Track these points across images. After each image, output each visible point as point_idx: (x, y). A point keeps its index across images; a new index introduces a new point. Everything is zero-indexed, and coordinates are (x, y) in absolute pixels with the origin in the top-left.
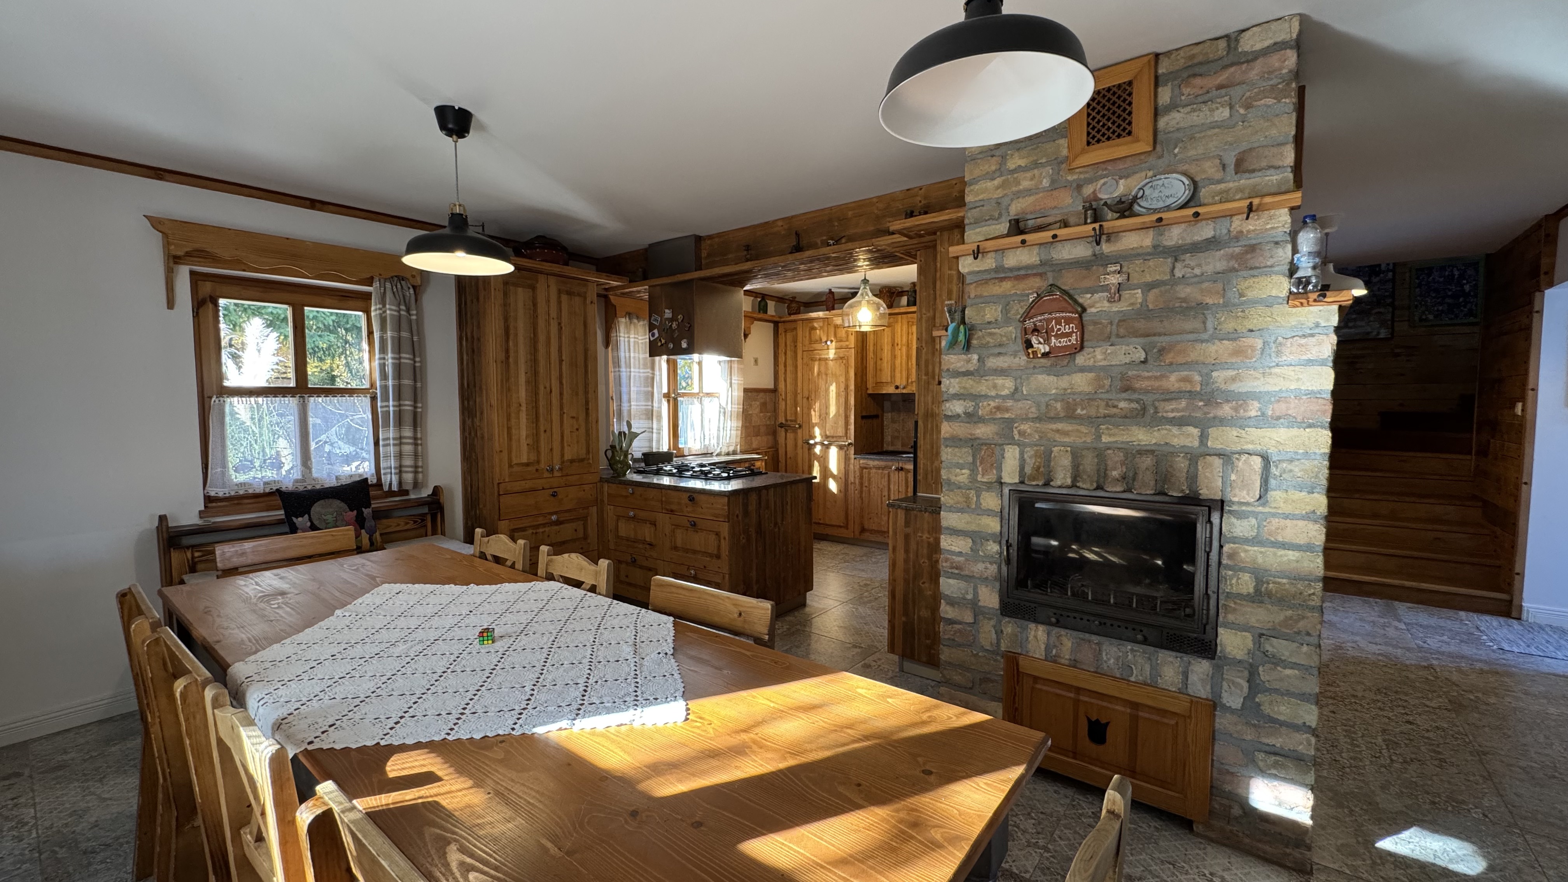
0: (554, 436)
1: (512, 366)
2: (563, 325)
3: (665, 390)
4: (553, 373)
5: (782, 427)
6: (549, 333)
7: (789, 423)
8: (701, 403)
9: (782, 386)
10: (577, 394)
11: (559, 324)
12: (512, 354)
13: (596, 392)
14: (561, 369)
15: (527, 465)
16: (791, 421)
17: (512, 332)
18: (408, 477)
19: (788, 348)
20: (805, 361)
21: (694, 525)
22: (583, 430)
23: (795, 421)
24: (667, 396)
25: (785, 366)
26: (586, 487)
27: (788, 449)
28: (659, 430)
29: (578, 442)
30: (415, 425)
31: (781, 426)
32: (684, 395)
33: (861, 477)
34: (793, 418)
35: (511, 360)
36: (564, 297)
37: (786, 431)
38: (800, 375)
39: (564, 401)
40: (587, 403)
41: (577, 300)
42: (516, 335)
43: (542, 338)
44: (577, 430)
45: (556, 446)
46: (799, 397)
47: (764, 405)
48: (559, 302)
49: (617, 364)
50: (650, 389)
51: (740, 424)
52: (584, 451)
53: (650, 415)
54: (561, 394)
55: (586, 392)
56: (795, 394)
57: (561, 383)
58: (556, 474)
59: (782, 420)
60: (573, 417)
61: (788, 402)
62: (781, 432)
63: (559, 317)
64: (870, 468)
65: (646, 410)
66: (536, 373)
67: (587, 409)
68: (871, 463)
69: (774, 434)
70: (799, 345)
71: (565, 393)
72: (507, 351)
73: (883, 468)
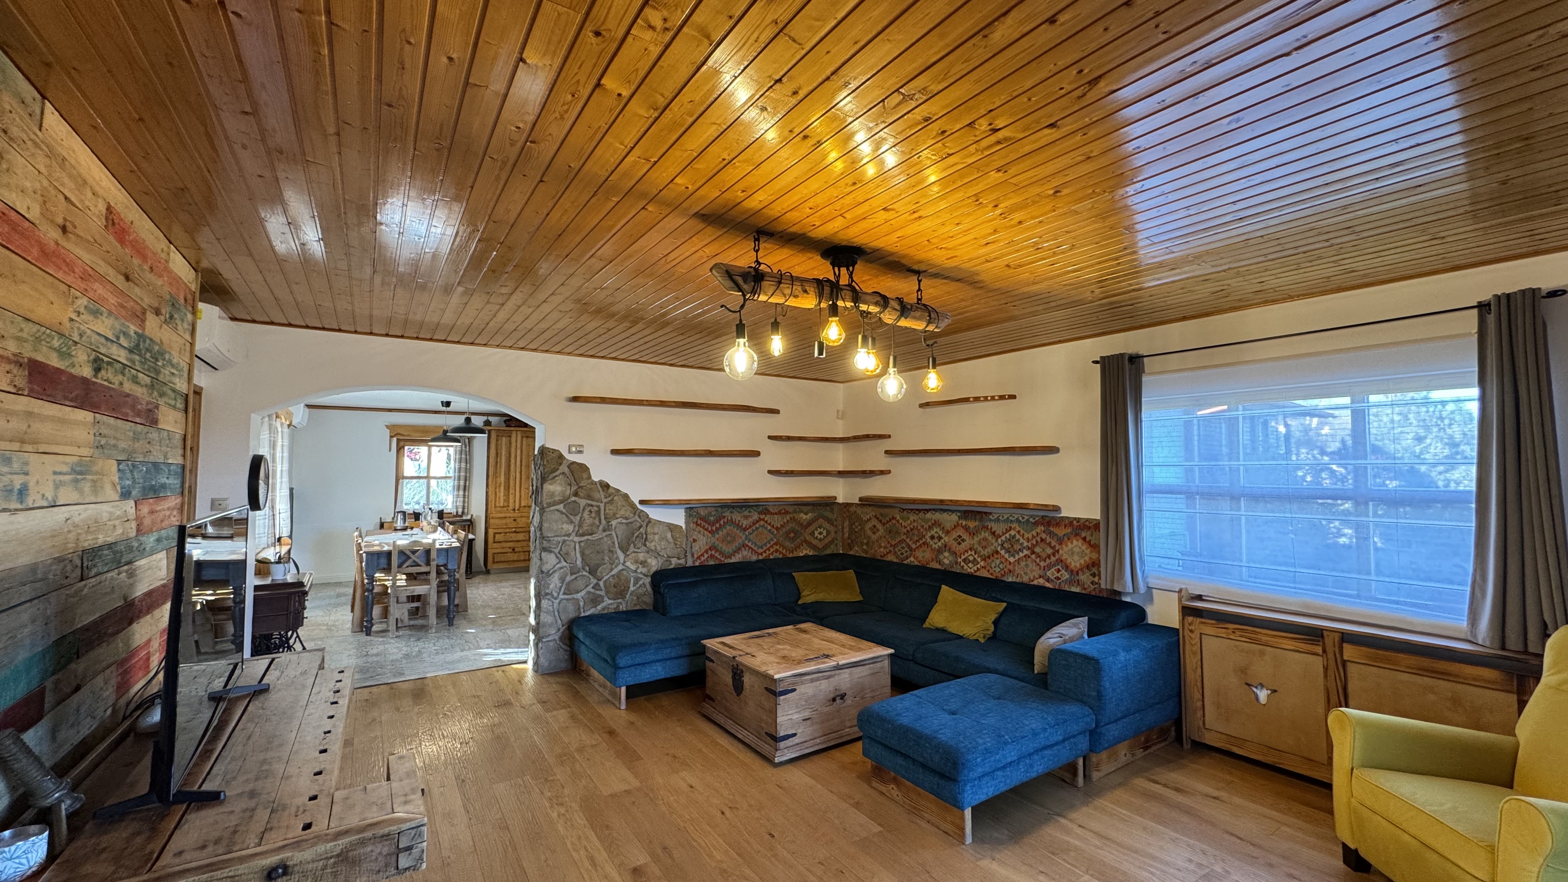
18: (460, 510)
30: (465, 490)
36: (524, 439)
66: (509, 470)
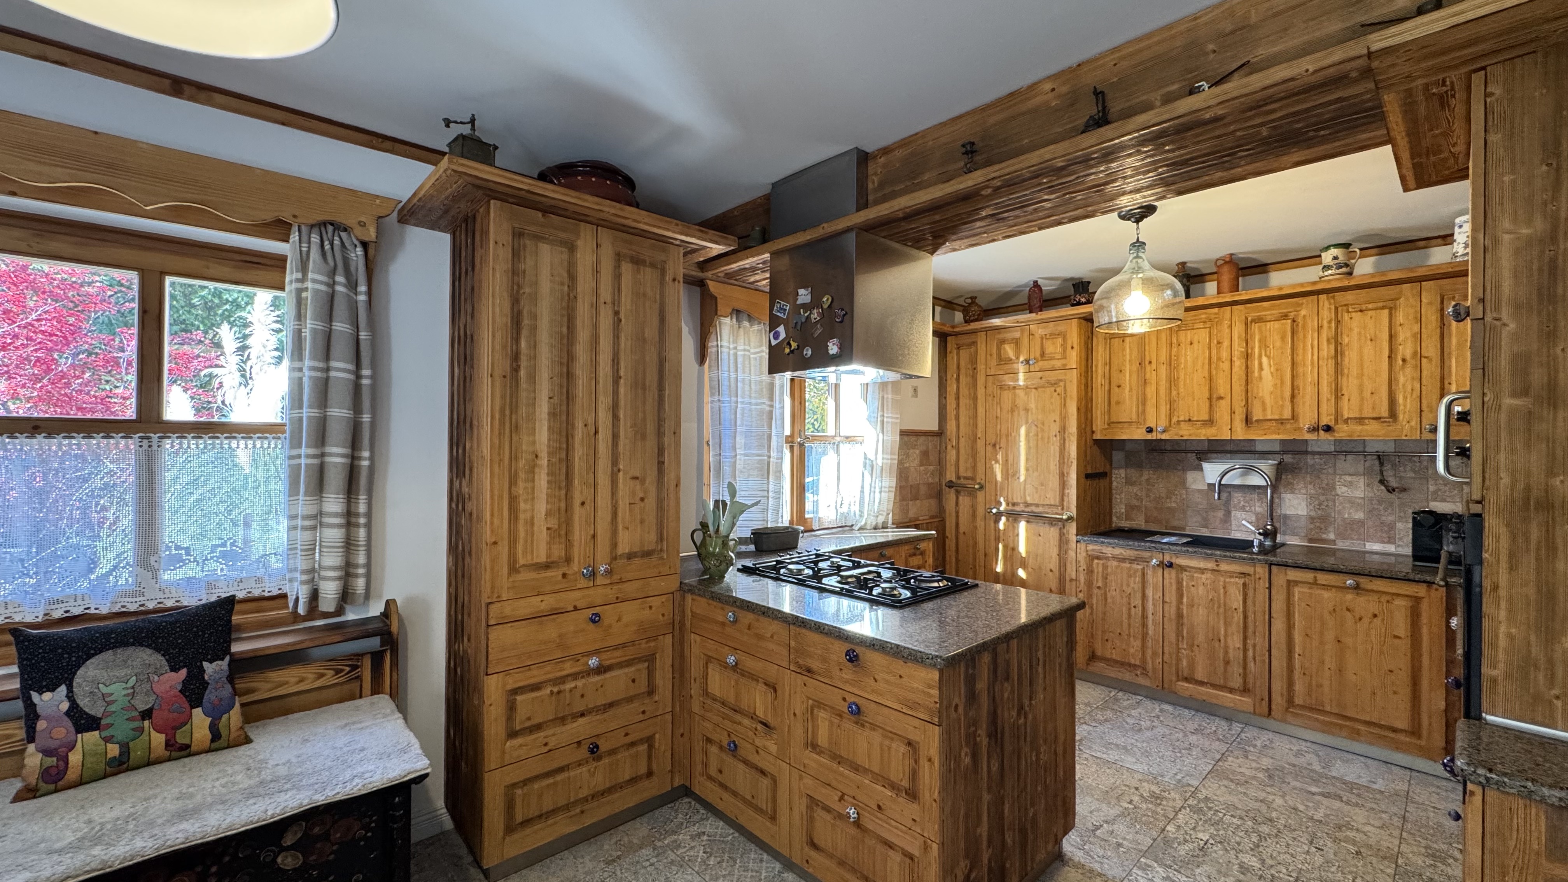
0: (600, 513)
1: (523, 385)
2: (622, 316)
3: (788, 431)
4: (601, 398)
5: (950, 487)
6: (596, 326)
7: (962, 481)
8: (838, 453)
9: (951, 426)
10: (644, 437)
11: (617, 313)
12: (524, 362)
13: (676, 433)
14: (616, 393)
15: (547, 566)
16: (966, 478)
17: (526, 322)
19: (963, 371)
20: (990, 389)
21: (857, 711)
22: (651, 502)
23: (973, 479)
24: (790, 440)
25: (958, 398)
26: (656, 602)
27: (961, 520)
28: (779, 493)
29: (642, 522)
31: (950, 484)
32: (814, 439)
33: (1090, 571)
34: (969, 474)
35: (522, 373)
36: (627, 268)
37: (958, 493)
38: (981, 410)
39: (621, 448)
40: (661, 451)
41: (648, 275)
42: (534, 329)
43: (583, 335)
44: (642, 499)
45: (603, 527)
46: (980, 444)
47: (925, 454)
48: (617, 277)
49: (717, 389)
50: (765, 429)
51: (894, 484)
52: (653, 537)
53: (766, 470)
54: (615, 437)
55: (660, 434)
56: (974, 439)
57: (615, 417)
58: (600, 580)
59: (950, 476)
60: (635, 478)
61: (962, 451)
62: (950, 496)
63: (616, 302)
64: (1107, 558)
65: (760, 462)
66: (569, 397)
67: (661, 463)
68: (1109, 551)
69: (939, 496)
70: (981, 367)
71: (622, 434)
72: (516, 357)
73: (1132, 561)
